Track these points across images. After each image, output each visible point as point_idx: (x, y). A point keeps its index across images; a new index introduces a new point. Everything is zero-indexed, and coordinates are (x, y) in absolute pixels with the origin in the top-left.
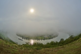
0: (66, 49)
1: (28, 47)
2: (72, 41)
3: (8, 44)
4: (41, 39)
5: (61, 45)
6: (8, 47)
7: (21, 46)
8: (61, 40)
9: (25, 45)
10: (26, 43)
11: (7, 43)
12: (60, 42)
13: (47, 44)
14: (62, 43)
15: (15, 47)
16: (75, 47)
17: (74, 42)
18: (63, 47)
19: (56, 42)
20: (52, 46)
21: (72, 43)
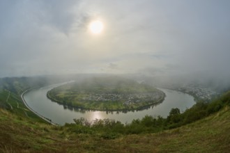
0: (186, 137)
1: (80, 132)
2: (204, 115)
3: (25, 123)
4: (115, 111)
5: (171, 125)
6: (26, 132)
7: (61, 128)
8: (171, 113)
9: (72, 125)
10: (75, 120)
11: (21, 119)
12: (169, 117)
13: (133, 122)
14: (175, 122)
15: (44, 132)
16: (211, 131)
17: (210, 117)
18: (178, 132)
19: (157, 118)
20: (147, 128)
21: (202, 120)
